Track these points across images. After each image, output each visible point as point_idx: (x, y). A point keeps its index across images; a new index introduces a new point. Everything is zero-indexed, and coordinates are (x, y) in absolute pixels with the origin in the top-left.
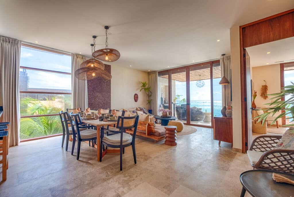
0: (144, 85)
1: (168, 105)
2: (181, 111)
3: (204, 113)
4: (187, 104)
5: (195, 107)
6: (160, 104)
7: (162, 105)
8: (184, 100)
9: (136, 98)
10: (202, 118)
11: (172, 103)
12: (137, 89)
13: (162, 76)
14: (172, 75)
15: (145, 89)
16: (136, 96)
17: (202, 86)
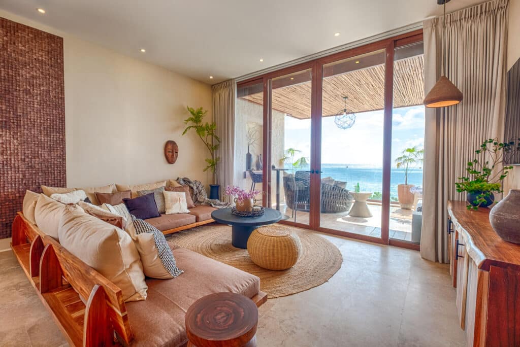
0: (196, 117)
1: (261, 172)
2: (296, 186)
3: (352, 194)
4: (312, 172)
5: (329, 178)
6: (245, 170)
7: (248, 173)
8: (303, 160)
9: (170, 152)
10: (347, 205)
11: (273, 167)
12: (176, 128)
13: (247, 97)
14: (274, 91)
15: (200, 130)
16: (170, 147)
17: (350, 126)
